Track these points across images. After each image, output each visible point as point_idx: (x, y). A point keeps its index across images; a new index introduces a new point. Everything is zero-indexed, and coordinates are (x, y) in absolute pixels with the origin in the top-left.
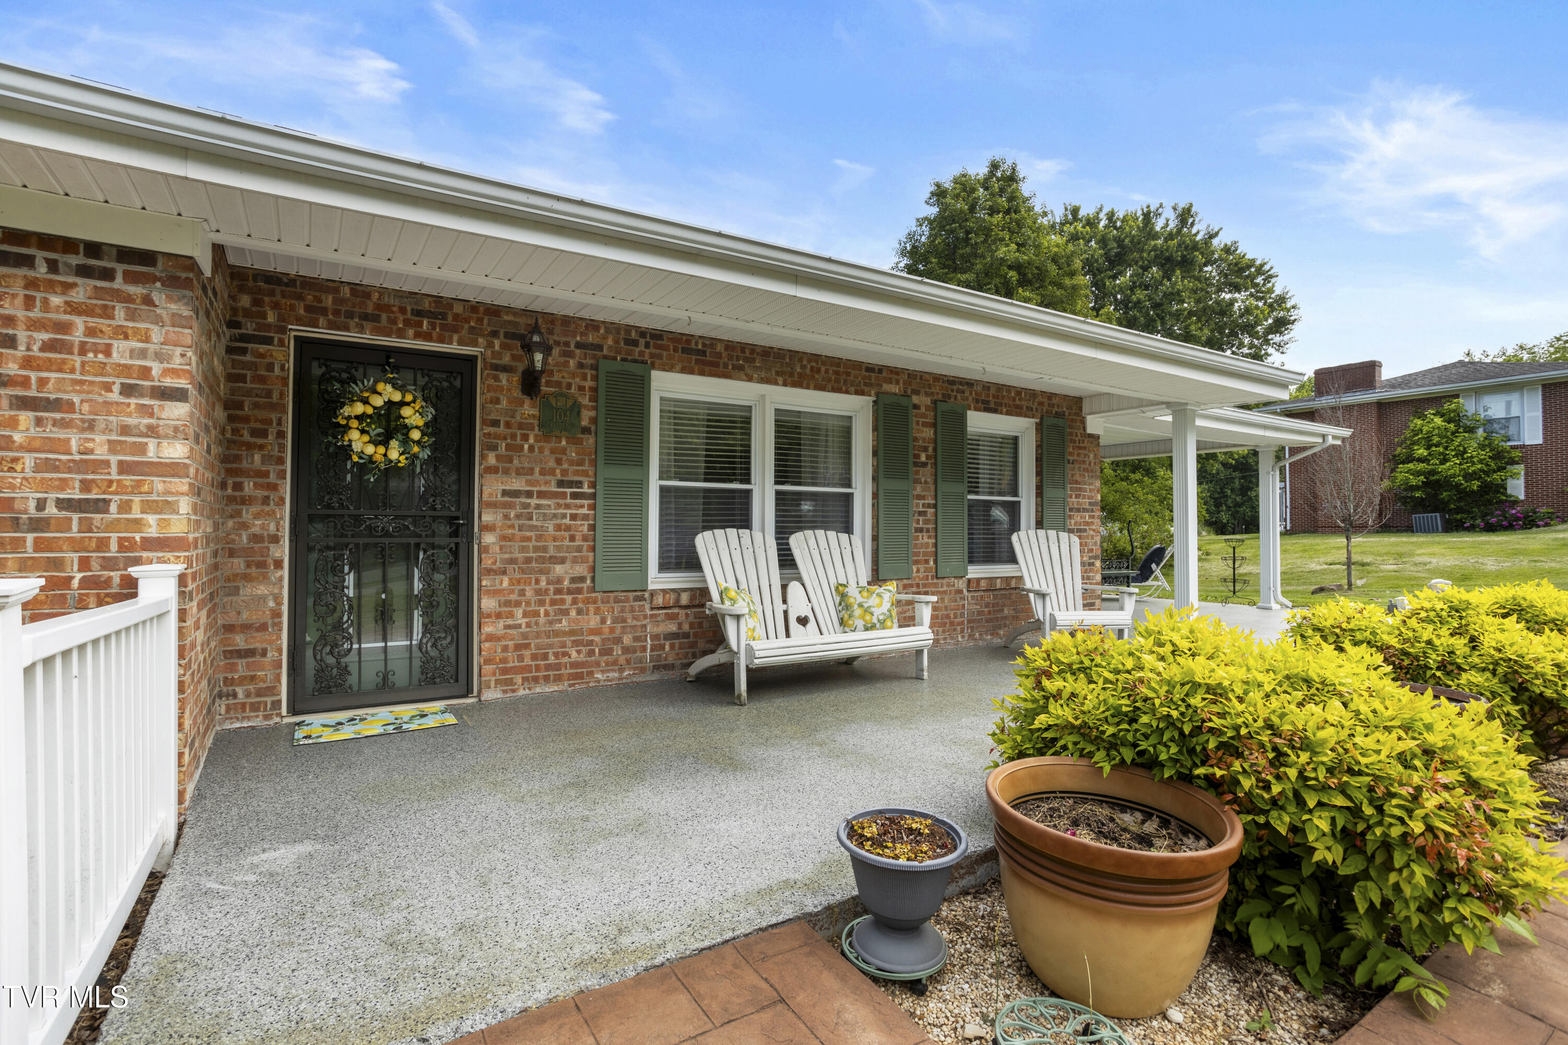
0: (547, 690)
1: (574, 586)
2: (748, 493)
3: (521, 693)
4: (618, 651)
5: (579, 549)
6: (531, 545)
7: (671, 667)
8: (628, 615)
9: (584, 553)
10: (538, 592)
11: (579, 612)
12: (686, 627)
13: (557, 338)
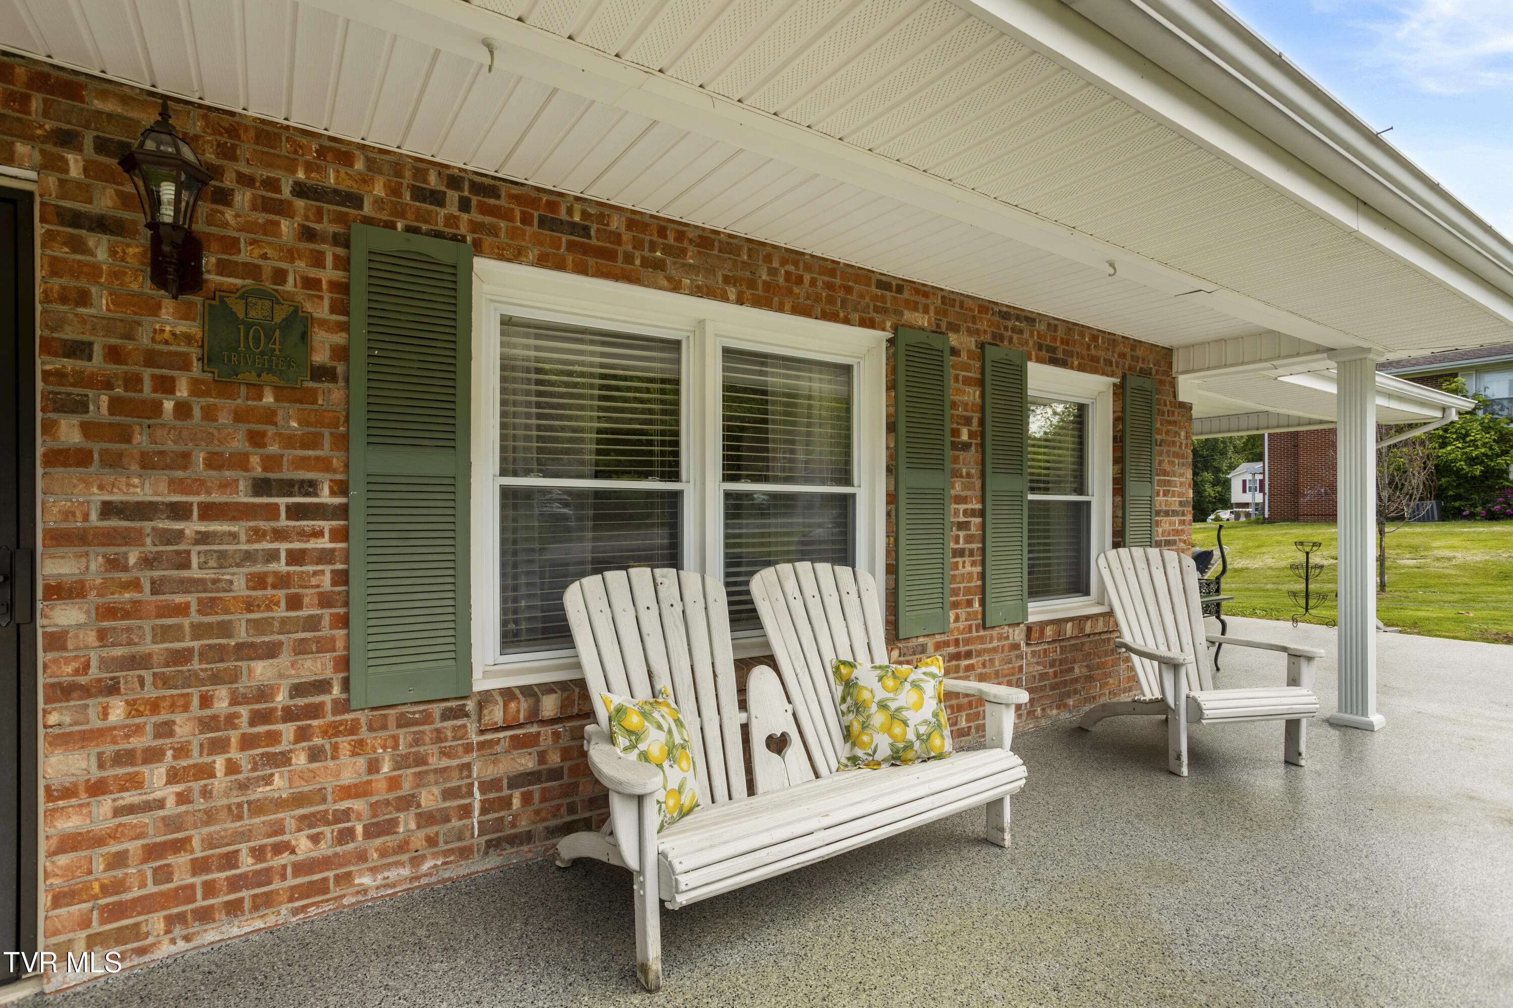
0: (235, 931)
1: (300, 702)
2: (675, 497)
3: (165, 950)
4: (407, 822)
5: (312, 624)
6: (186, 622)
7: (528, 837)
8: (430, 749)
9: (326, 631)
10: (207, 724)
11: (315, 755)
12: (554, 759)
13: (246, 170)
